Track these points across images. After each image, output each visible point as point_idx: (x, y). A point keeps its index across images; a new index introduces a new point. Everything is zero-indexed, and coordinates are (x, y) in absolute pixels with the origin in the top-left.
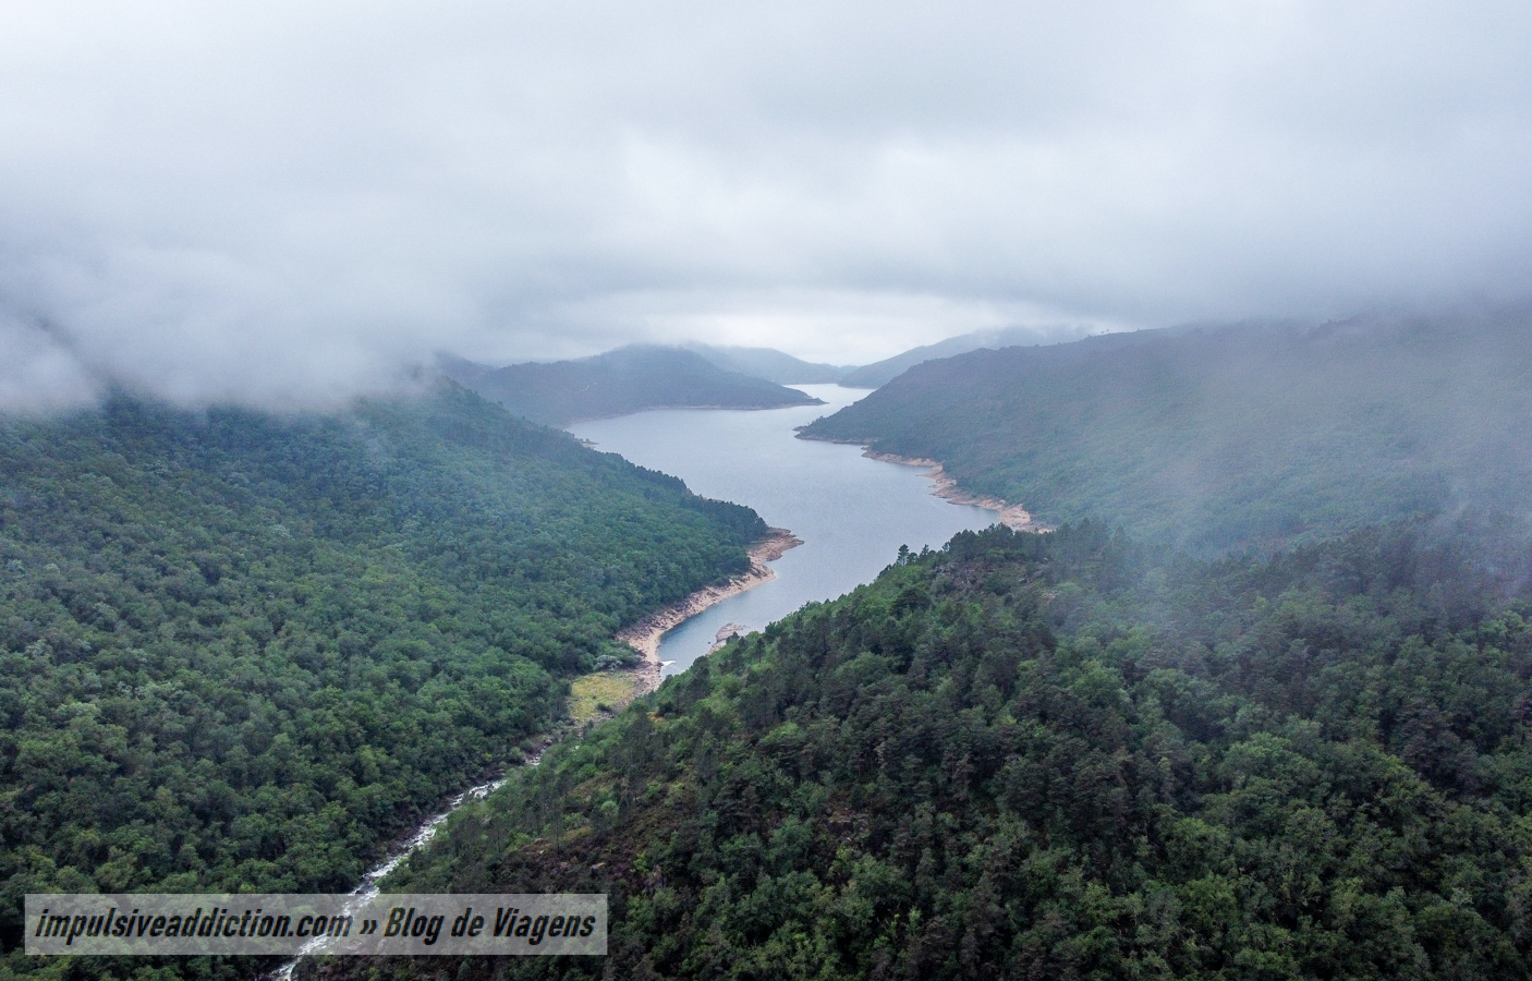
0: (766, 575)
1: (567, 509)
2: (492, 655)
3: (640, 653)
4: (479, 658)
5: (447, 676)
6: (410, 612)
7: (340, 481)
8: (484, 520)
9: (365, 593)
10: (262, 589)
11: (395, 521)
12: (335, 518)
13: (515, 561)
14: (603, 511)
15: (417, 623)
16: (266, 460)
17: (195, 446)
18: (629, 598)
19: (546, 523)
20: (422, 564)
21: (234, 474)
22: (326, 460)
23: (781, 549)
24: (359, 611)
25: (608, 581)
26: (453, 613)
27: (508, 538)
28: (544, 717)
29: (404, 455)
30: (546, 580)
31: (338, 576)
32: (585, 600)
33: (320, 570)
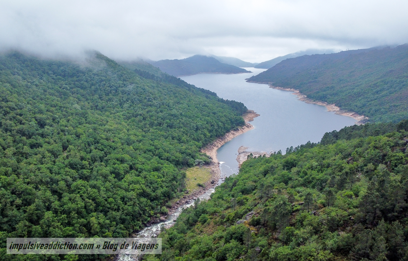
0: (250, 127)
1: (182, 102)
2: (154, 161)
3: (211, 158)
4: (149, 162)
5: (136, 172)
6: (123, 141)
7: (102, 89)
8: (153, 105)
9: (105, 133)
10: (63, 131)
11: (121, 105)
12: (99, 103)
13: (164, 120)
14: (194, 103)
15: (125, 146)
16: (77, 81)
17: (52, 75)
18: (205, 135)
19: (174, 106)
20: (130, 121)
21: (64, 85)
22: (98, 82)
23: (253, 117)
24: (102, 141)
25: (197, 129)
26: (140, 141)
27: (161, 111)
28: (176, 190)
29: (125, 81)
30: (175, 128)
31: (96, 125)
32: (190, 136)
33: (89, 123)
